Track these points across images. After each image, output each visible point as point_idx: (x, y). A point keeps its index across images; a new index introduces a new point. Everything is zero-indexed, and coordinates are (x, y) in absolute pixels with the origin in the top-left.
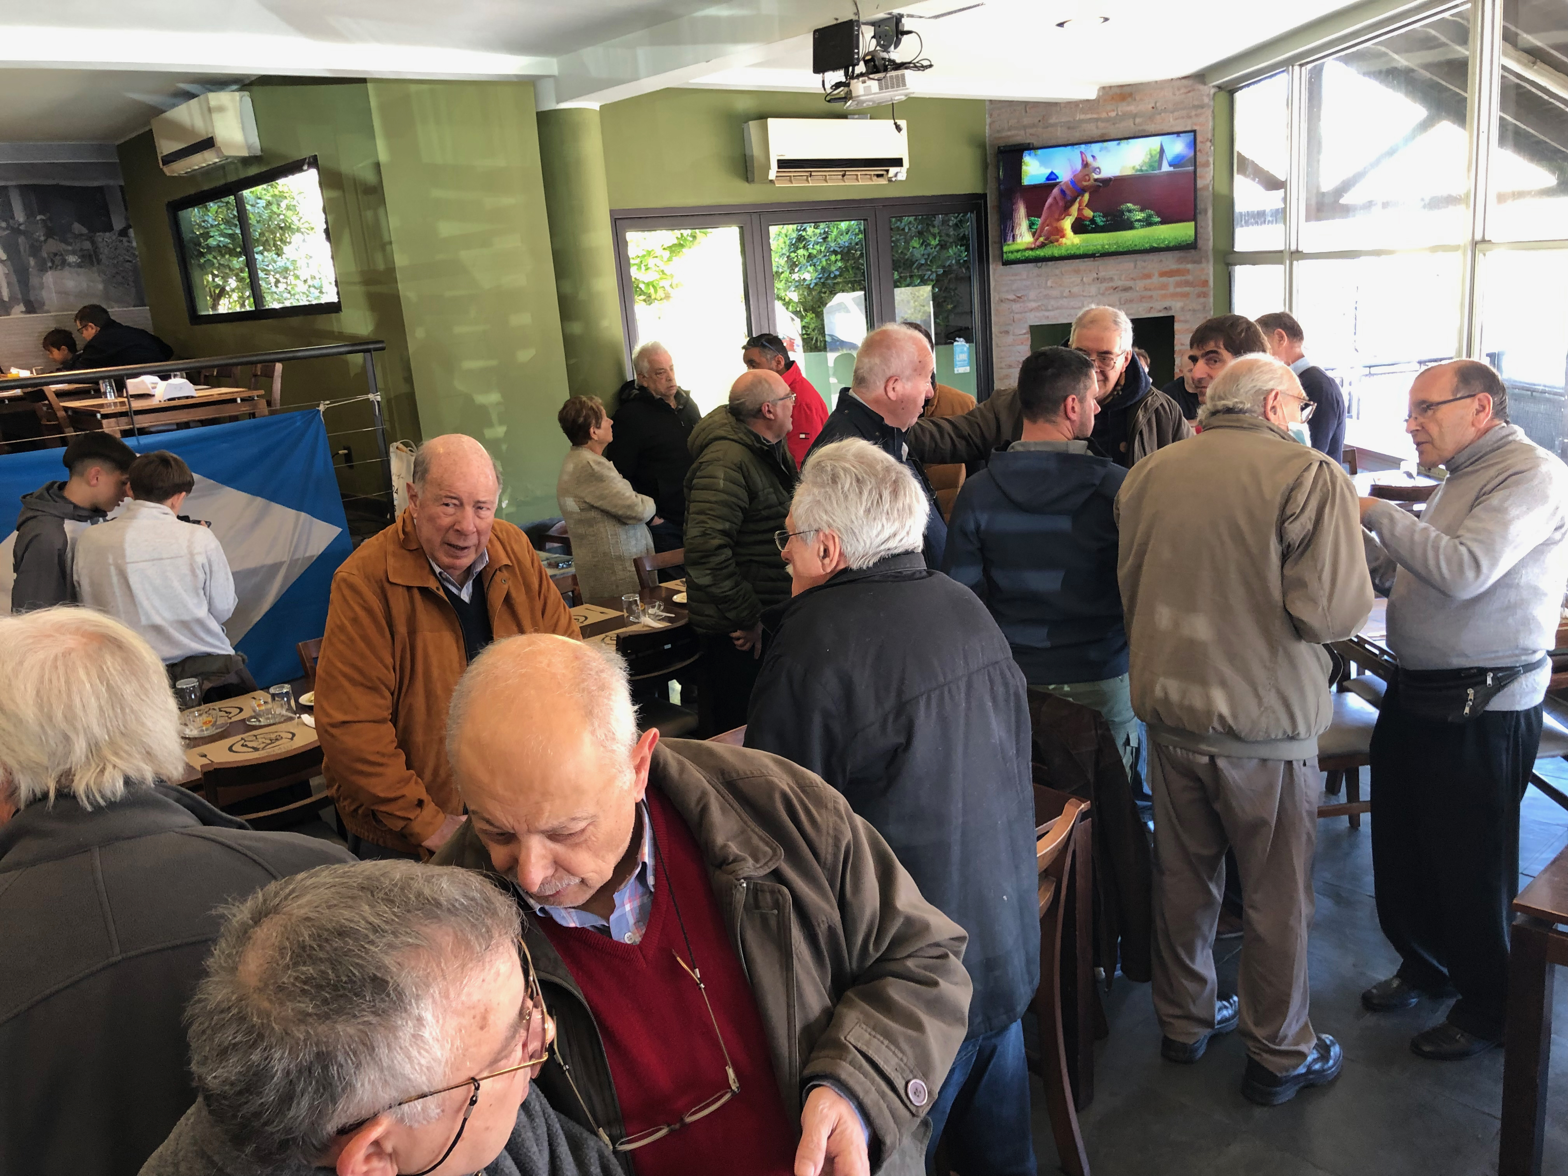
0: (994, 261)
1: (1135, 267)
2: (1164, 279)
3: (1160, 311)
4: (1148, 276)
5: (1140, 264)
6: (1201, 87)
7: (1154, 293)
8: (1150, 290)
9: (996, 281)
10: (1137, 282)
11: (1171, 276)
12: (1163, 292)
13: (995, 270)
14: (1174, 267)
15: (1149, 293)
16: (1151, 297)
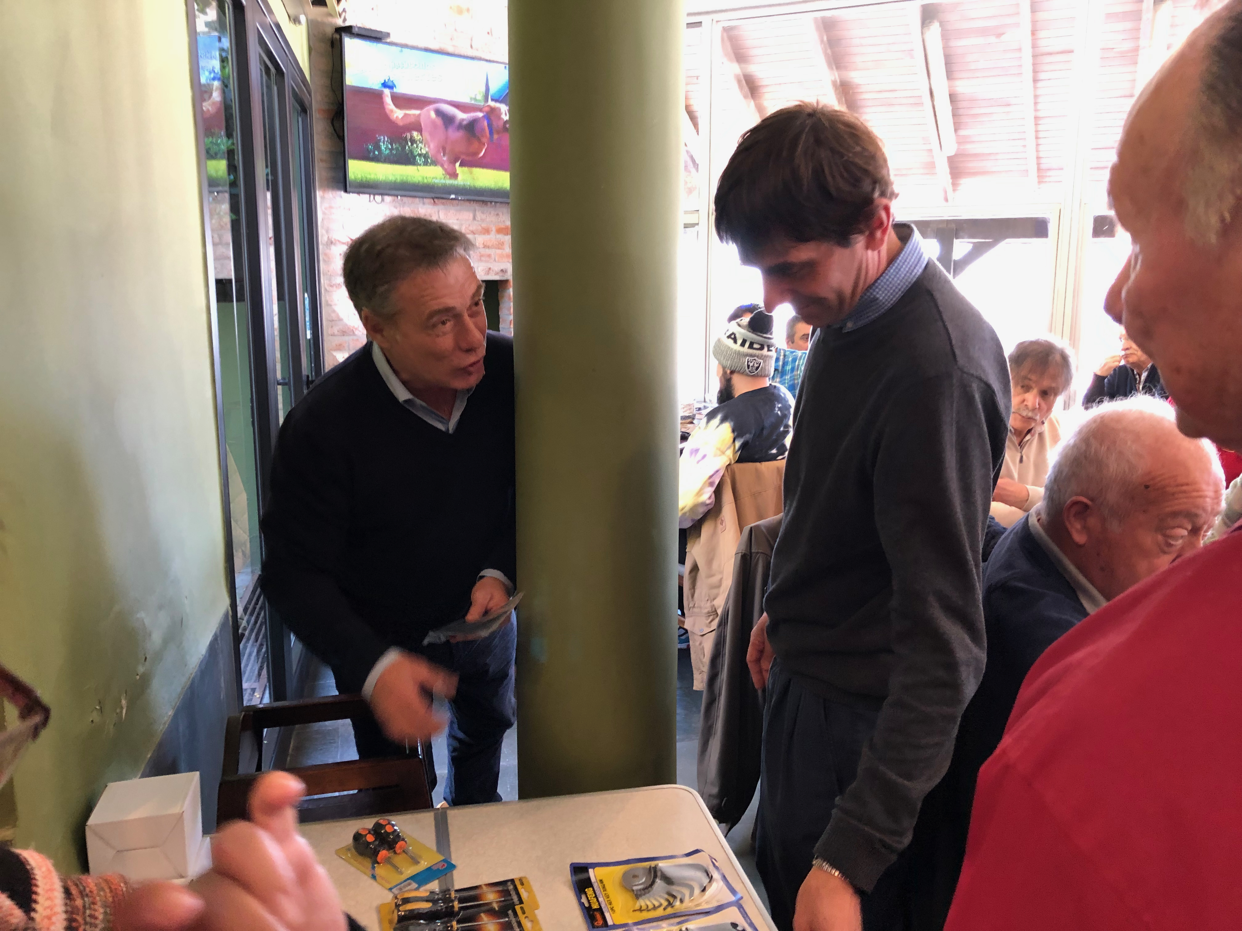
0: (321, 187)
1: (474, 218)
3: (497, 274)
4: (487, 231)
5: (479, 215)
7: (492, 252)
8: (488, 247)
9: (324, 213)
10: (476, 236)
12: (499, 251)
13: (323, 198)
15: (488, 251)
16: (489, 256)
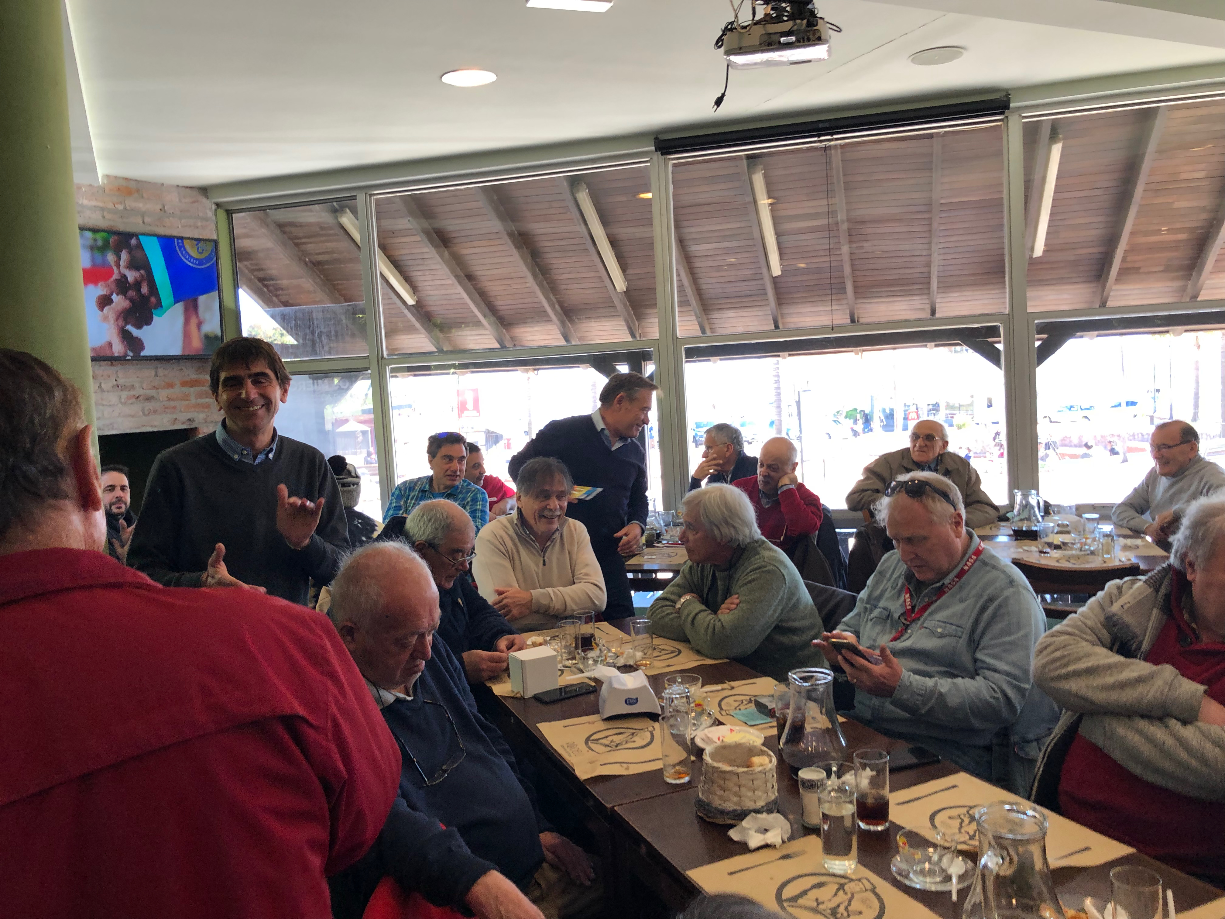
1: (156, 375)
2: (185, 389)
3: (183, 423)
4: (170, 385)
5: (161, 372)
6: (204, 200)
7: (176, 403)
8: (172, 400)
10: (159, 390)
11: (192, 386)
12: (186, 402)
14: (194, 376)
15: (172, 404)
16: (174, 407)
